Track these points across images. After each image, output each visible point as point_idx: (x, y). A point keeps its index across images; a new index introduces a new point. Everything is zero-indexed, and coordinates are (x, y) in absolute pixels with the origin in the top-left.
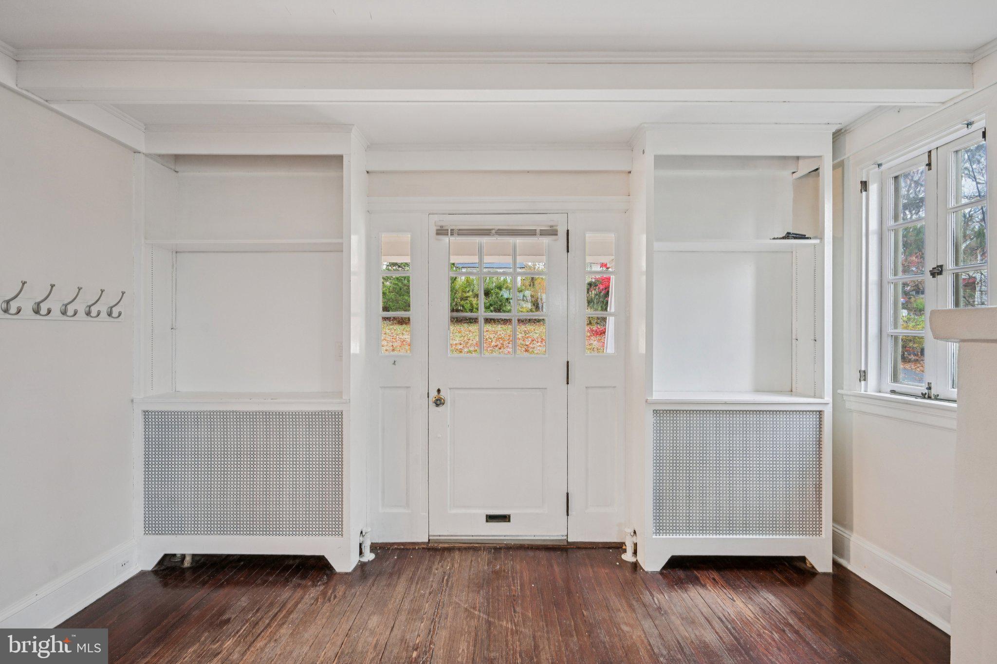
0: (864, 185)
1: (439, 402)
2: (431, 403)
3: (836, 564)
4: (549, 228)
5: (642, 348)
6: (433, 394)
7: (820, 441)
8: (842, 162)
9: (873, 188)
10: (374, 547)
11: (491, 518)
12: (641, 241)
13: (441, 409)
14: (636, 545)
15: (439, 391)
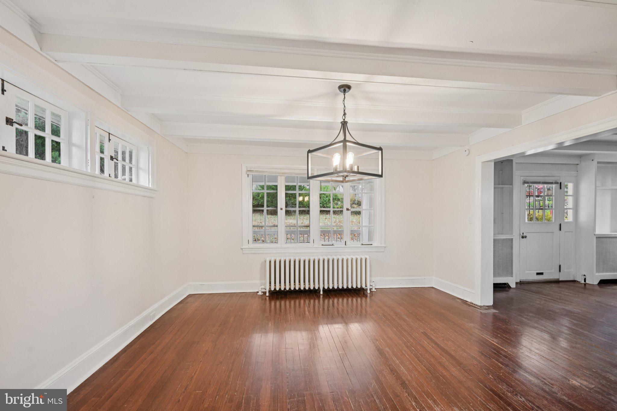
2: (521, 237)
4: (555, 182)
6: (522, 234)
11: (538, 274)
13: (524, 239)
14: (585, 279)
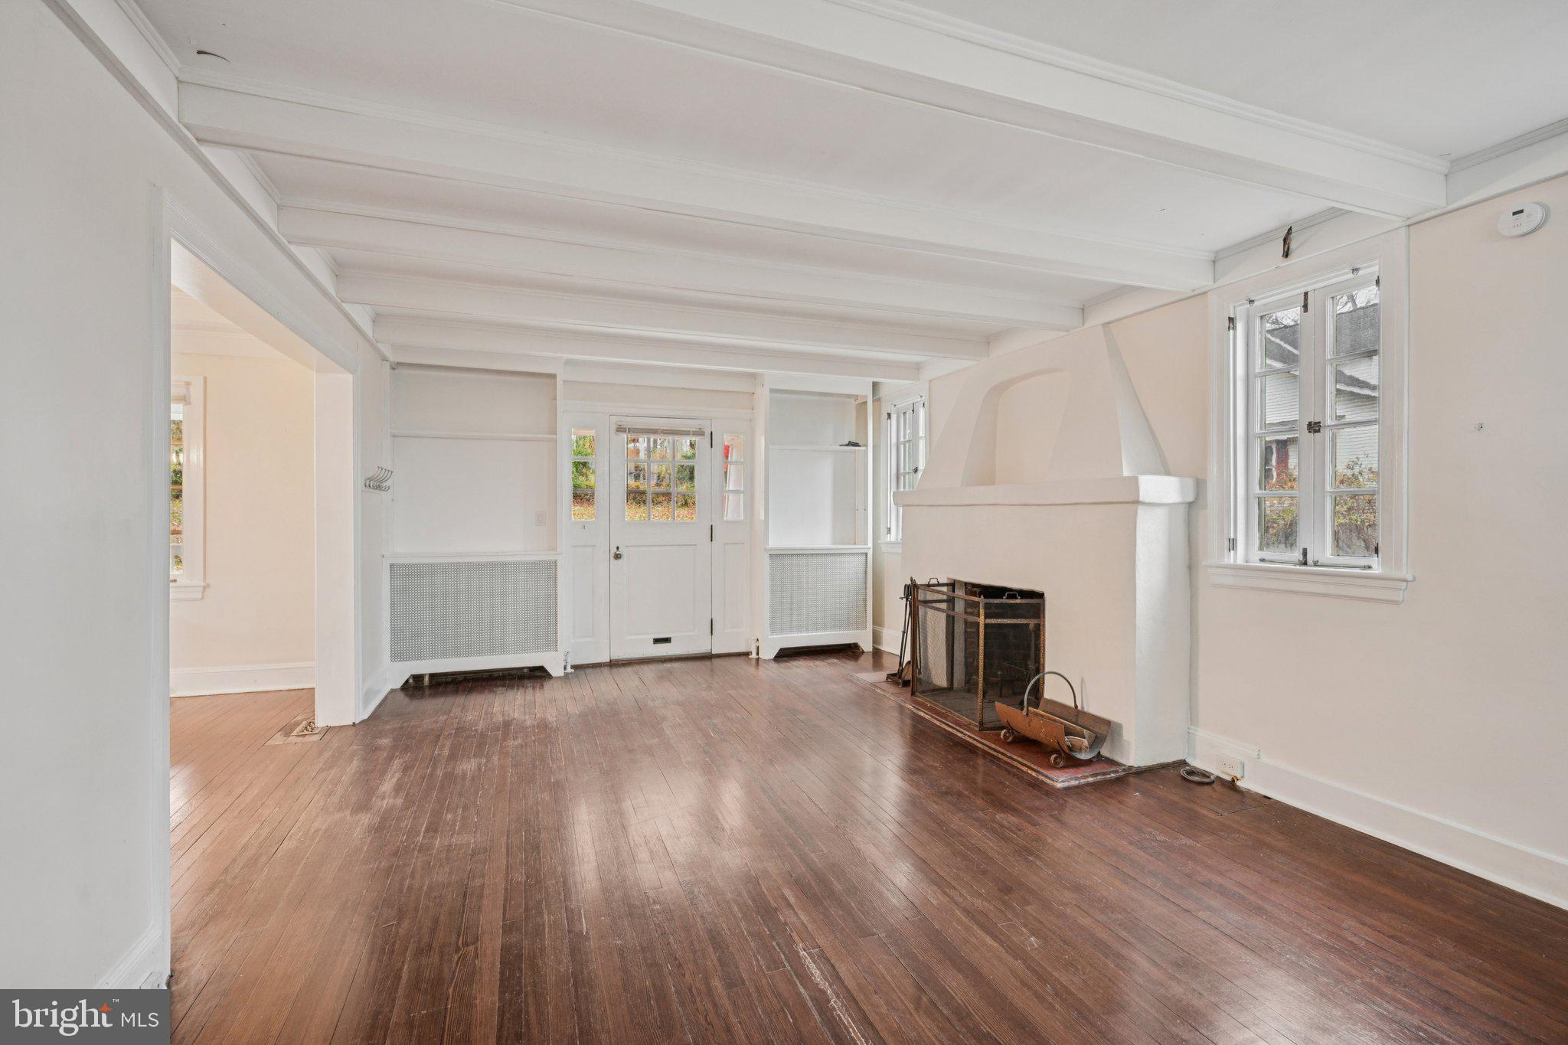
0: (889, 415)
1: (617, 557)
2: (612, 558)
3: (874, 648)
4: (697, 430)
5: (762, 517)
6: (614, 550)
7: (866, 572)
8: (879, 399)
9: (894, 417)
10: (573, 667)
11: (657, 641)
12: (761, 442)
13: (619, 561)
14: (758, 648)
15: (618, 548)
